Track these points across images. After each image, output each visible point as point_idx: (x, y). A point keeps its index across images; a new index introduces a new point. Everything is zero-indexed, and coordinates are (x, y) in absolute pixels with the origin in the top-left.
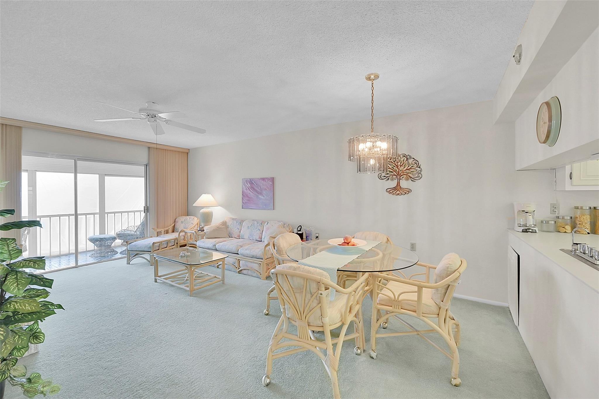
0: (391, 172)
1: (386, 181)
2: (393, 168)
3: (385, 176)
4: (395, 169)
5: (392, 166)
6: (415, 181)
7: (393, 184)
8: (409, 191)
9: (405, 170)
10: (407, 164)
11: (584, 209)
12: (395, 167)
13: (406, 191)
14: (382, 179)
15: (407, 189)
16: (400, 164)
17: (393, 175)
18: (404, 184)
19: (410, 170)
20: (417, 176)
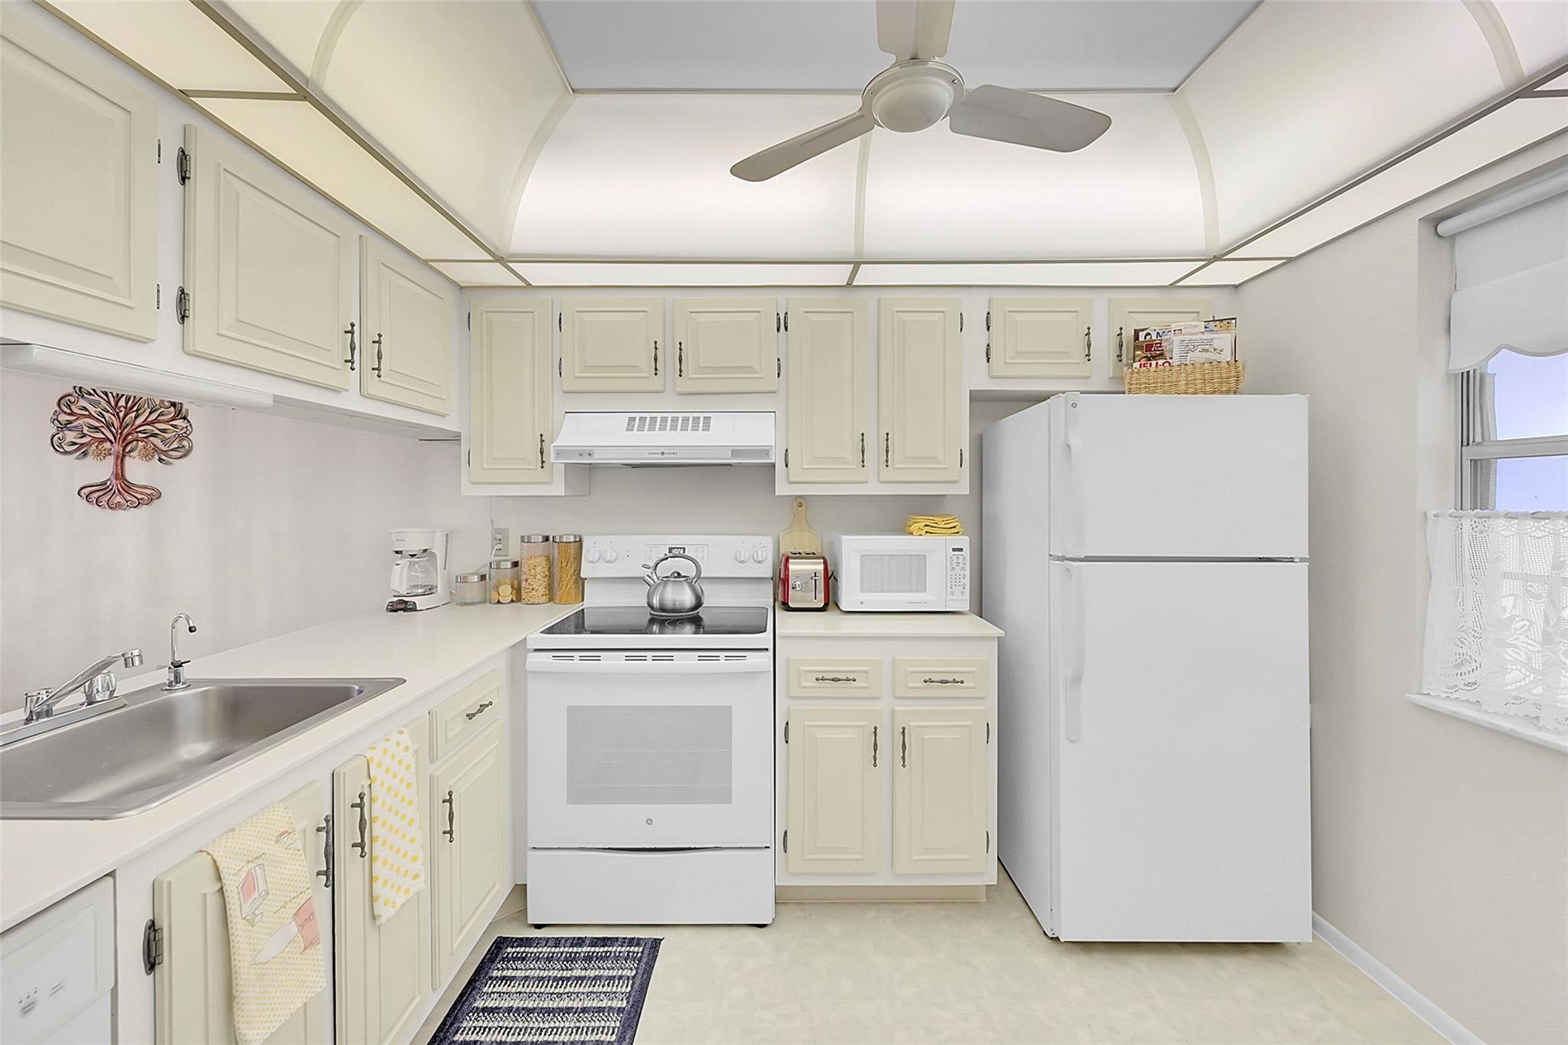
0: (96, 428)
1: (76, 458)
2: (104, 417)
3: (74, 444)
4: (107, 419)
5: (99, 409)
6: (170, 463)
7: (100, 470)
8: (154, 496)
9: (140, 426)
10: (146, 406)
11: (533, 541)
12: (108, 412)
13: (142, 493)
14: (66, 453)
15: (146, 487)
16: (124, 405)
17: (102, 441)
18: (138, 470)
19: (156, 425)
20: (175, 445)
